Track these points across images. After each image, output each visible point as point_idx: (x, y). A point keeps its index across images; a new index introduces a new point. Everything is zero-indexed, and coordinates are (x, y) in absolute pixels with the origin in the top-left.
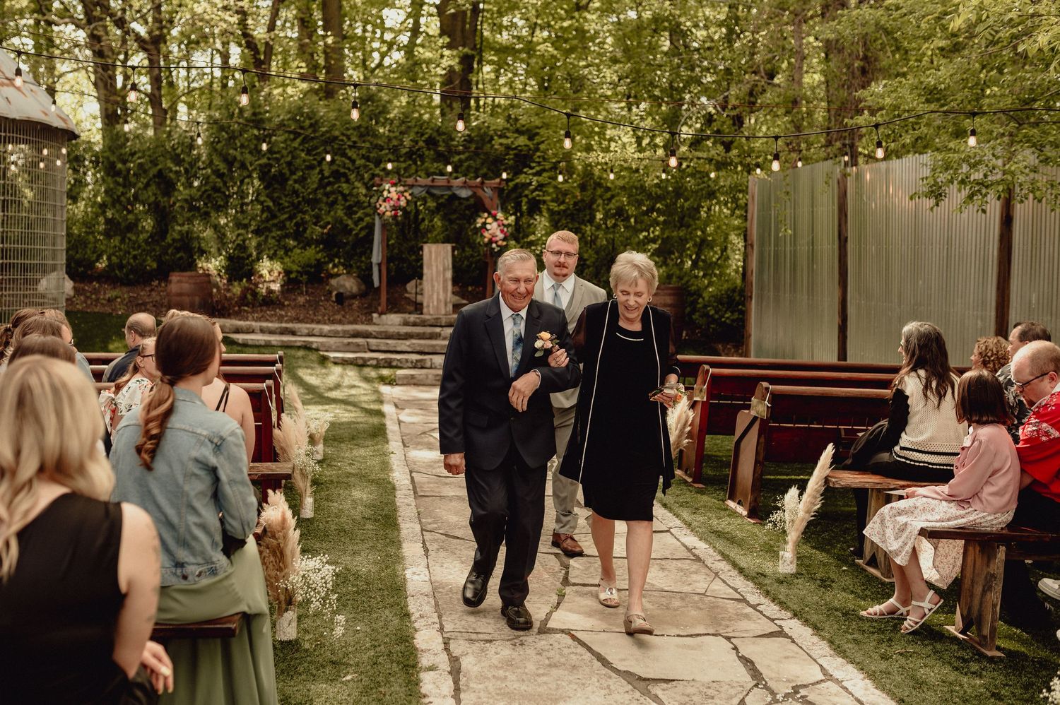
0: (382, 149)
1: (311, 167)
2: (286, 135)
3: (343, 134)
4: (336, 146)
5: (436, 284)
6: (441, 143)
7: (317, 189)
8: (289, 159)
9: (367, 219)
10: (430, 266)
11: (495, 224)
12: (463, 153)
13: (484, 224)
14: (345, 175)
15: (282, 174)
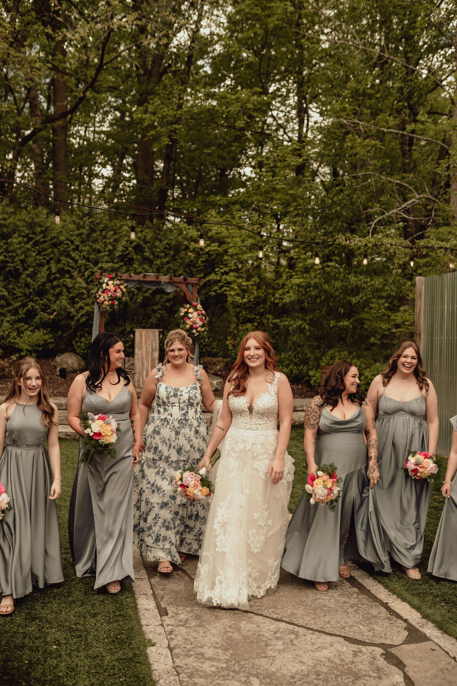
0: (99, 251)
1: (41, 265)
2: (21, 239)
3: (68, 239)
4: (62, 249)
5: (145, 362)
6: (146, 249)
7: (45, 283)
8: (23, 257)
9: (87, 308)
10: (141, 348)
11: (195, 314)
12: (165, 258)
13: (187, 313)
14: (68, 272)
15: (17, 270)
